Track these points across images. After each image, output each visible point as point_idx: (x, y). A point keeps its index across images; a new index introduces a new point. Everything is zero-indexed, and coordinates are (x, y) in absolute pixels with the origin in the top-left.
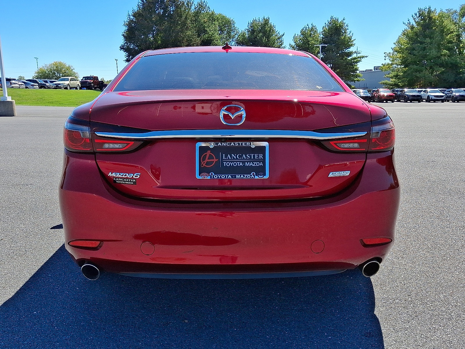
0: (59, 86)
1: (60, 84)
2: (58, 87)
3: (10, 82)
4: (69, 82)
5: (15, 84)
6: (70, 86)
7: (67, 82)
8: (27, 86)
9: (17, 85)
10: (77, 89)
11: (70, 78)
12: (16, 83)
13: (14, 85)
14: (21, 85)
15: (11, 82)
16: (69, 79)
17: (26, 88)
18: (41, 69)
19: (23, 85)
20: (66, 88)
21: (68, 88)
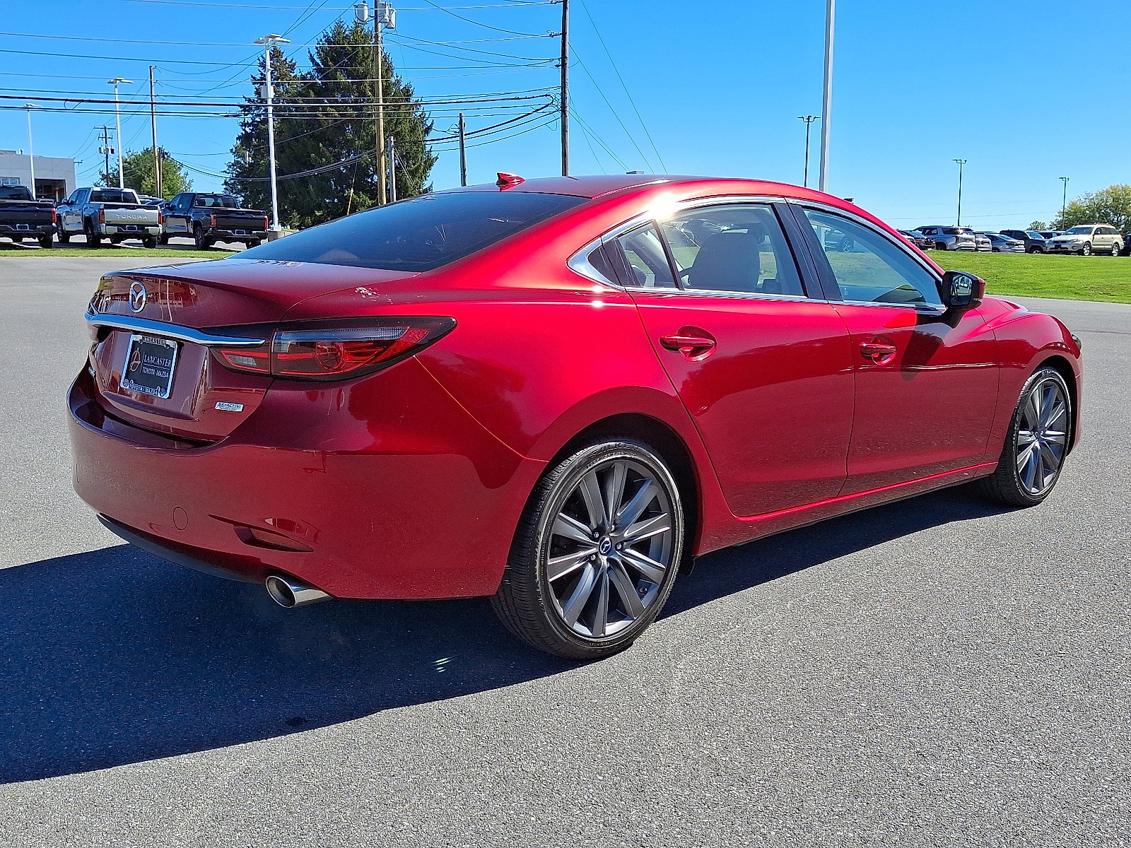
0: (1062, 246)
1: (1064, 242)
2: (1059, 250)
3: (956, 237)
4: (1091, 236)
5: (966, 240)
6: (1091, 248)
7: (1083, 238)
8: (998, 246)
9: (973, 243)
10: (1112, 255)
11: (1096, 226)
12: (971, 240)
13: (964, 243)
14: (983, 243)
15: (958, 235)
16: (1094, 230)
17: (995, 249)
18: (1074, 204)
19: (988, 243)
20: (1081, 252)
21: (1086, 251)
